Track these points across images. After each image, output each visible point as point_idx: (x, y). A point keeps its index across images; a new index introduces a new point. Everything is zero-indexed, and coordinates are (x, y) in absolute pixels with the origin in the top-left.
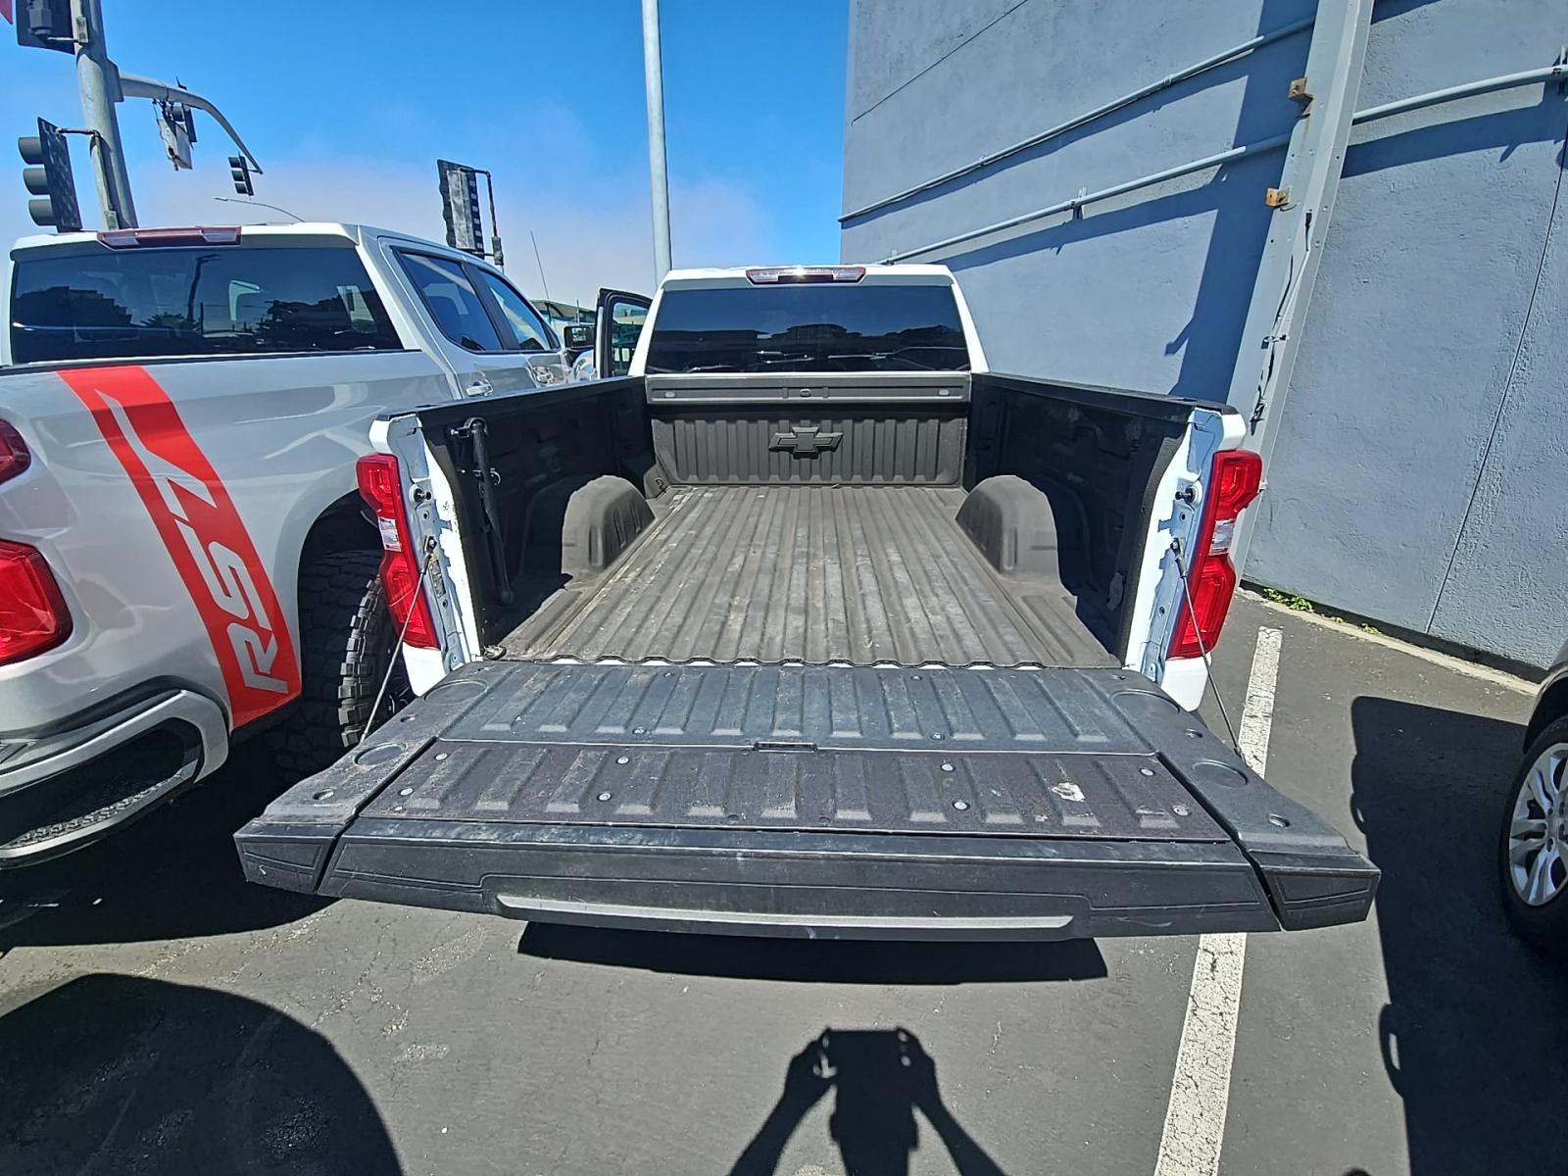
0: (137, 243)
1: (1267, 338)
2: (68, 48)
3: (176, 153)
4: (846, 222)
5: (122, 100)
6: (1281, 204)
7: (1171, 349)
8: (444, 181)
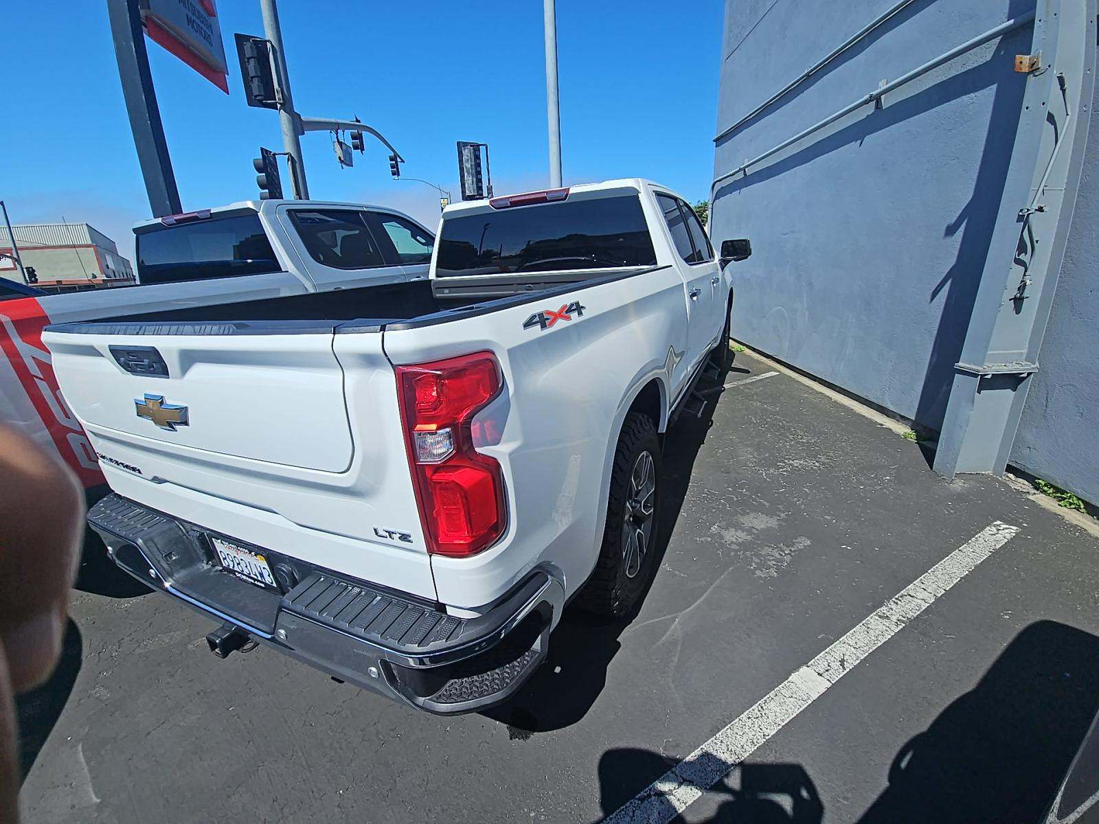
0: (175, 222)
1: (1021, 211)
2: (274, 106)
3: (342, 159)
4: (719, 141)
5: (304, 134)
6: (1033, 69)
7: (950, 231)
8: (460, 154)
